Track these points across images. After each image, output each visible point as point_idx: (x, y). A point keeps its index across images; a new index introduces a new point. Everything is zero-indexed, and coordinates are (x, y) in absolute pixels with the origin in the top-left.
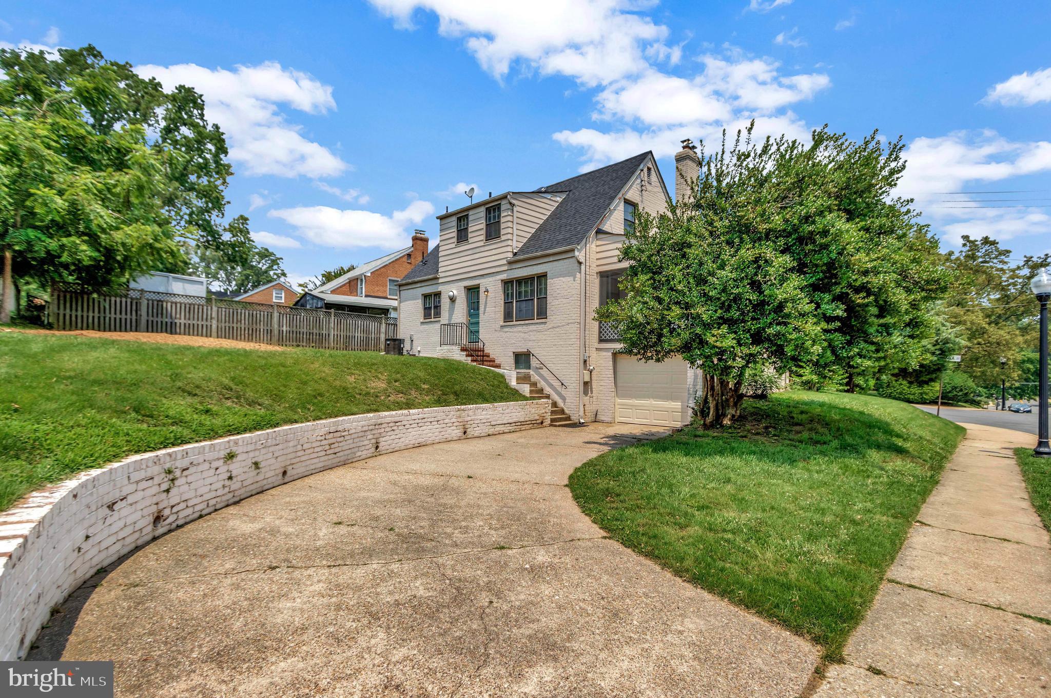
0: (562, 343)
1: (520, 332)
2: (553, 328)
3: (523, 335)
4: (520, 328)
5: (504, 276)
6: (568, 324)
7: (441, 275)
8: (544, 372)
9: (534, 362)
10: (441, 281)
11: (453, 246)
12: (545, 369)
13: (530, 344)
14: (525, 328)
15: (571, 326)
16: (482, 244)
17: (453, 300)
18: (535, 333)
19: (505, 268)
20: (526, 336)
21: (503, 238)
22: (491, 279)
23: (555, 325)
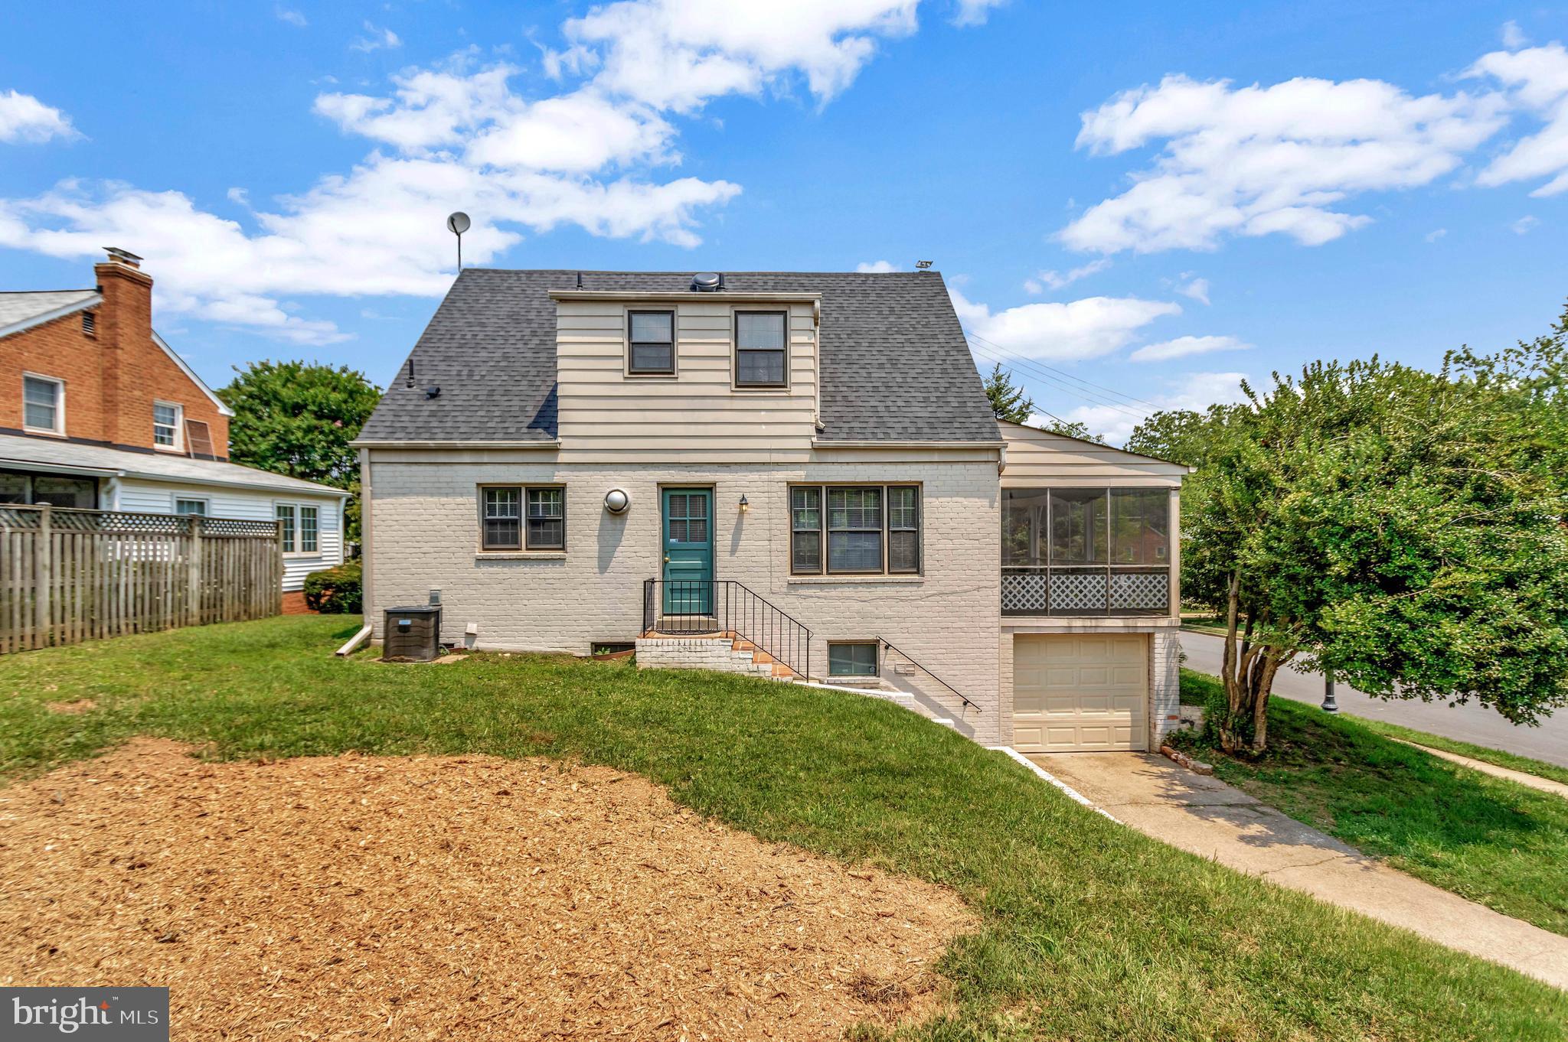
0: (963, 624)
1: (848, 598)
2: (941, 594)
3: (857, 606)
4: (848, 591)
5: (799, 476)
6: (978, 589)
7: (565, 443)
8: (920, 681)
9: (887, 661)
10: (562, 457)
11: (618, 377)
12: (919, 673)
13: (879, 623)
14: (864, 592)
15: (983, 592)
16: (725, 391)
17: (616, 512)
18: (893, 602)
19: (806, 458)
20: (868, 607)
21: (795, 391)
22: (754, 476)
23: (949, 589)
